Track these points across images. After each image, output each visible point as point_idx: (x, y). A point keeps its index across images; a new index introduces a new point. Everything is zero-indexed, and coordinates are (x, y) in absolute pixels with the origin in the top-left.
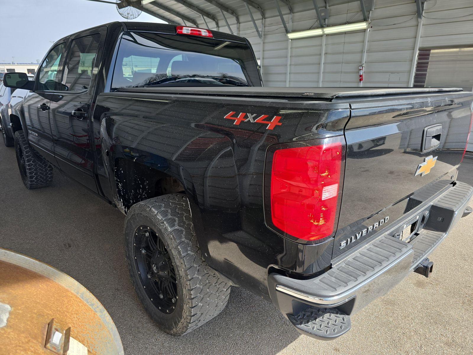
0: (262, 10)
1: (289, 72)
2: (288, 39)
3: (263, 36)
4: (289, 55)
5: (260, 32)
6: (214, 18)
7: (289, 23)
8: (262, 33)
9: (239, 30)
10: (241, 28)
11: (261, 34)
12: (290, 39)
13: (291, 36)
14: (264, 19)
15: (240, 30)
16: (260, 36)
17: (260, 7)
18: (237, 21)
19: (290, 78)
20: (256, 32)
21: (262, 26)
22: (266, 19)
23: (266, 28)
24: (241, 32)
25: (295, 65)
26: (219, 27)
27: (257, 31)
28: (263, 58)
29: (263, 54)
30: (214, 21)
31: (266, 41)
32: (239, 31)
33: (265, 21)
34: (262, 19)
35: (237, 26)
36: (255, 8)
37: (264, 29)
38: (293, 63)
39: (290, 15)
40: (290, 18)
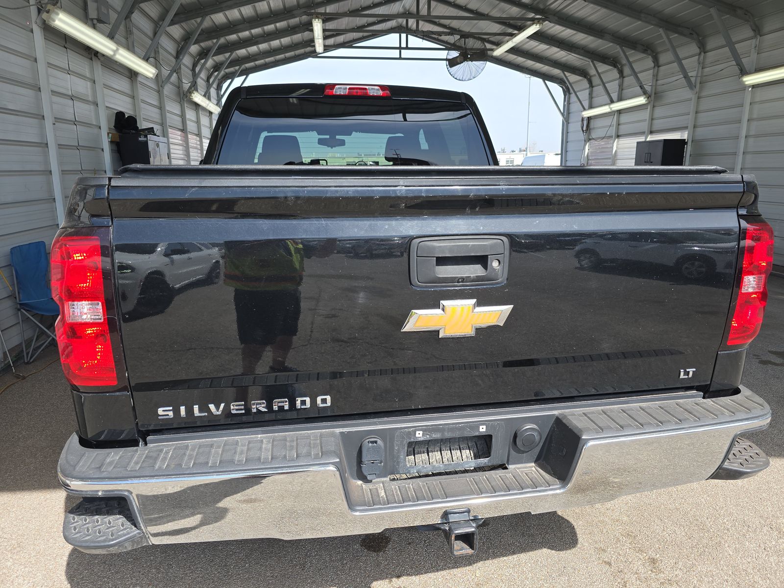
0: (700, 38)
1: (742, 150)
2: (744, 88)
3: (698, 85)
4: (746, 117)
5: (693, 79)
6: (616, 63)
7: (750, 56)
8: (696, 80)
9: (657, 78)
10: (661, 74)
11: (693, 82)
12: (749, 87)
13: (751, 80)
14: (703, 54)
15: (659, 78)
16: (691, 86)
17: (696, 33)
18: (654, 62)
19: (743, 163)
20: (683, 78)
21: (698, 67)
22: (709, 54)
23: (706, 70)
24: (659, 82)
25: (756, 136)
26: (624, 77)
27: (686, 77)
28: (695, 127)
29: (696, 118)
30: (615, 67)
31: (703, 94)
32: (657, 80)
33: (704, 58)
34: (700, 54)
35: (653, 72)
36: (685, 35)
37: (702, 72)
38: (752, 133)
39: (754, 41)
40: (753, 46)
